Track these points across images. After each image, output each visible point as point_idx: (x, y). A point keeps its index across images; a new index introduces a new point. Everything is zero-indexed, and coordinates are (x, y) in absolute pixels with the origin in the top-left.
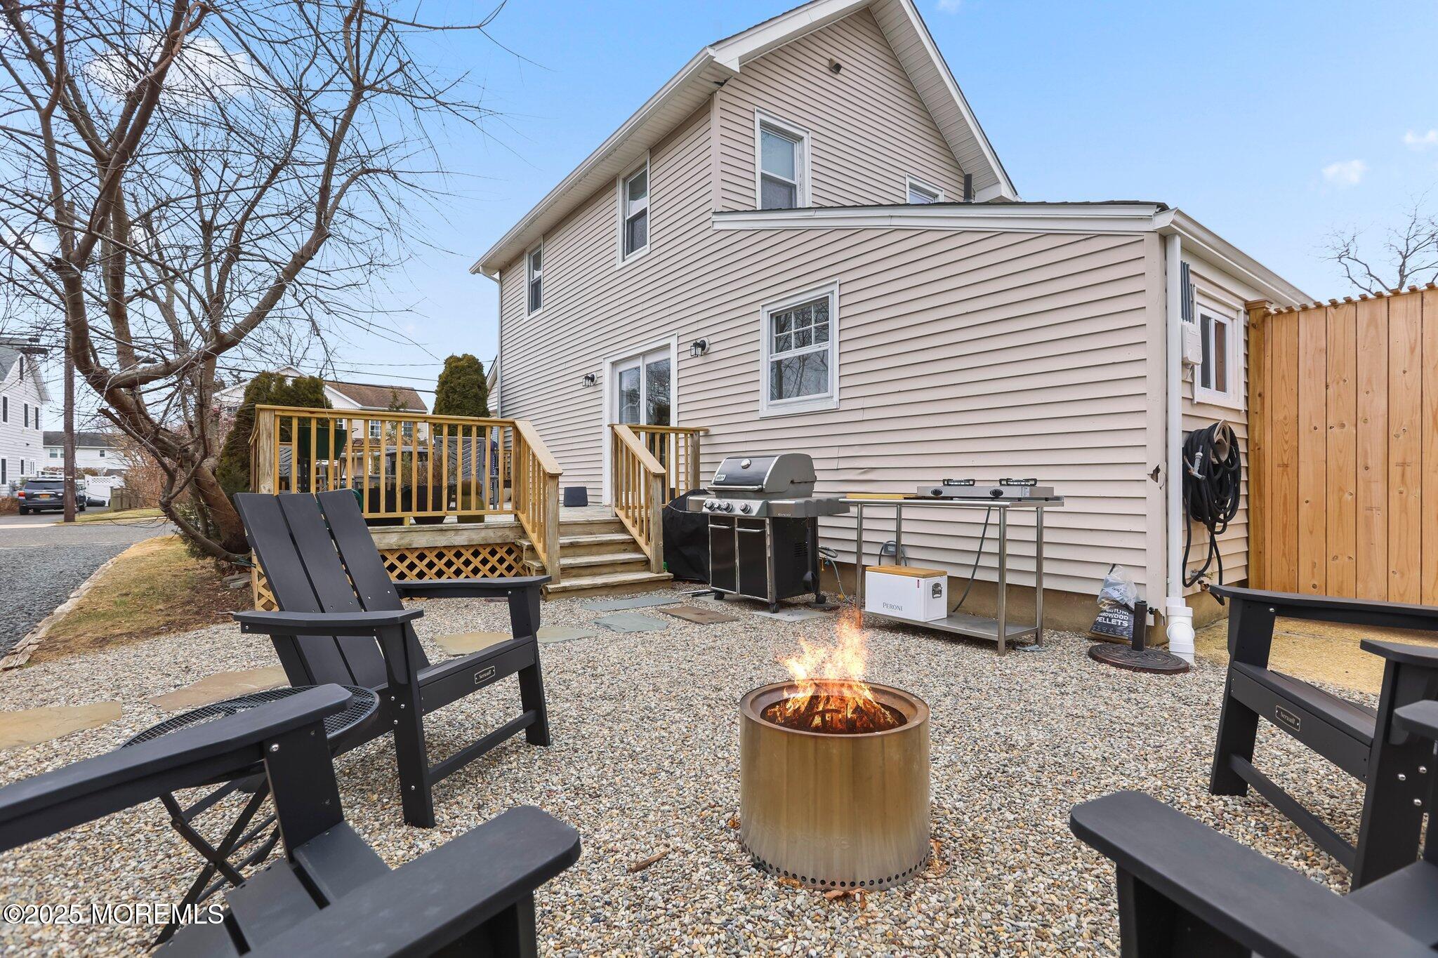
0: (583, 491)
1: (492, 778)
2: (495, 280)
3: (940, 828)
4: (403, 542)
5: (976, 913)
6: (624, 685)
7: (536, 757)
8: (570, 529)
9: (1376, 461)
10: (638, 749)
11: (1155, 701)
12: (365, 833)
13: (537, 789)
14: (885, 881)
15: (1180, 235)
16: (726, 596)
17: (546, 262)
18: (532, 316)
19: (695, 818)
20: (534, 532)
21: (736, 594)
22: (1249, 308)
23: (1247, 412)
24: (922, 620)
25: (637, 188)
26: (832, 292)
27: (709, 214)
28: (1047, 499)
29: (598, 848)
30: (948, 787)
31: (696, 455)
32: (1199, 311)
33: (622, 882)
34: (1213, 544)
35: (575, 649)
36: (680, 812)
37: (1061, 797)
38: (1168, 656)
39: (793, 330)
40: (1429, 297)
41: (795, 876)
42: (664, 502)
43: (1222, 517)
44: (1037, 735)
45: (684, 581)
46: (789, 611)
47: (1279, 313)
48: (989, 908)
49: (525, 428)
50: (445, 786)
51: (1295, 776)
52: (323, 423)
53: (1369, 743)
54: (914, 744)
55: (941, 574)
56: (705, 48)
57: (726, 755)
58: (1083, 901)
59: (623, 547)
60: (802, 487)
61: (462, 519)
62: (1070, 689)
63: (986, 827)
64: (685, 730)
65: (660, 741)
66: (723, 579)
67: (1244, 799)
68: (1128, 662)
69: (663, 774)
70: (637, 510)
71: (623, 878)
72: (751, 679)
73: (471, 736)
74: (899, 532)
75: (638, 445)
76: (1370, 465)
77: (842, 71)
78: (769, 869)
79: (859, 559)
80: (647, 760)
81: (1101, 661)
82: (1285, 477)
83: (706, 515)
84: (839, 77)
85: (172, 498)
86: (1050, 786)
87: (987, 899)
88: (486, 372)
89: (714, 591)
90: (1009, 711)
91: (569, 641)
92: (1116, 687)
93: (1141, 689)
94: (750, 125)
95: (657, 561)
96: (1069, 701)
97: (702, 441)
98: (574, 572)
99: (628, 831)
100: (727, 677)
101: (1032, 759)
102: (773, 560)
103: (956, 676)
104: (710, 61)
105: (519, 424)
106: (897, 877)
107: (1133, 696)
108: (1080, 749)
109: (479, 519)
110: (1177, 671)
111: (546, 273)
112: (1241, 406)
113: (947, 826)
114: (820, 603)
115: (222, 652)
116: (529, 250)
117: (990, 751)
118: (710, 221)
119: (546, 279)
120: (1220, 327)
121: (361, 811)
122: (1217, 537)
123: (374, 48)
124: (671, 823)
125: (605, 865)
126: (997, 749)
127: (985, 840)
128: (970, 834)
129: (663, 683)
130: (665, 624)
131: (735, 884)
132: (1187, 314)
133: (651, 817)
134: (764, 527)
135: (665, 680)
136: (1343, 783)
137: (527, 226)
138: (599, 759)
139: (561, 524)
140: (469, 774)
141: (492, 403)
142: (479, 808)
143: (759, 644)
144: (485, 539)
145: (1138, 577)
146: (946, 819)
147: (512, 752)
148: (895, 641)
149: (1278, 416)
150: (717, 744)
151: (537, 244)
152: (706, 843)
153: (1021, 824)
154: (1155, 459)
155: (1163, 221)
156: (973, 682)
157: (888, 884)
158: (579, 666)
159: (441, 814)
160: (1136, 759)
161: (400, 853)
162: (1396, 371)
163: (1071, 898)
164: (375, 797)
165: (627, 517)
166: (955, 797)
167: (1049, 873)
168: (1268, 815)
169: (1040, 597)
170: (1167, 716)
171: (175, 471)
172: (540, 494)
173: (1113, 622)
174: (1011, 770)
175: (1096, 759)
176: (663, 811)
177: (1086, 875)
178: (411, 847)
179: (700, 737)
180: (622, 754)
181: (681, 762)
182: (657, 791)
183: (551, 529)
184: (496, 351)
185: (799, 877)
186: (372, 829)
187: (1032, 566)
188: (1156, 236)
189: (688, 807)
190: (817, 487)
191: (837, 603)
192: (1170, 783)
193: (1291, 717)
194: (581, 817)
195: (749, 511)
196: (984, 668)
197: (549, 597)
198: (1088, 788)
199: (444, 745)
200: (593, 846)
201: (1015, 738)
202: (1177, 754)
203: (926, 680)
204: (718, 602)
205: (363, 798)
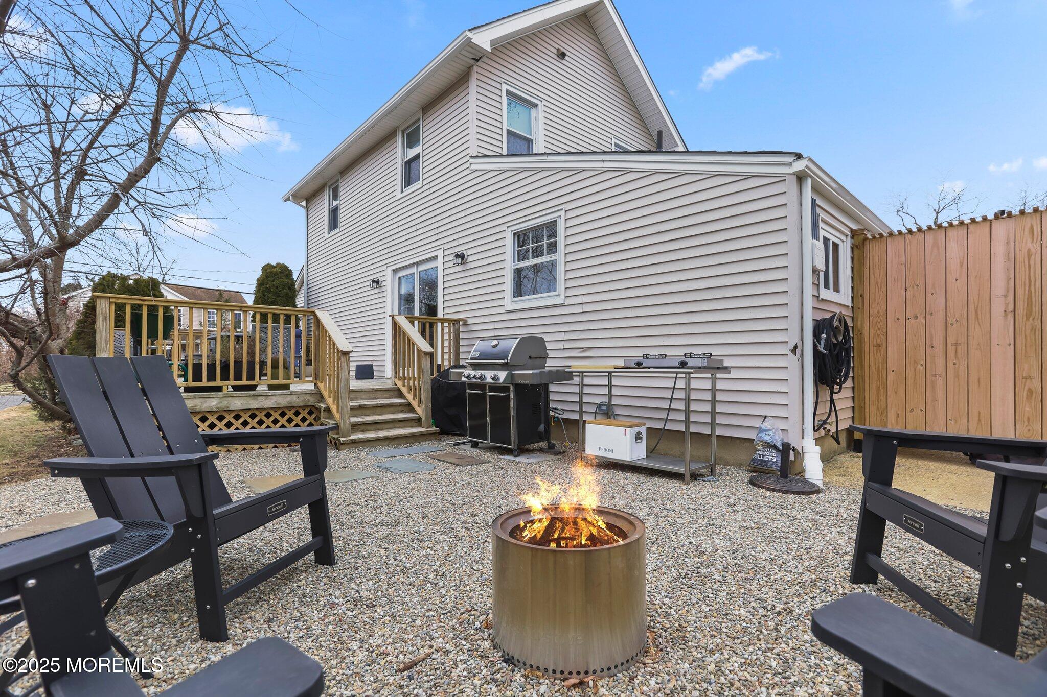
0: (370, 367)
1: (283, 595)
2: (302, 206)
3: (653, 621)
4: (220, 405)
5: (687, 692)
6: (398, 514)
7: (323, 575)
8: (358, 394)
9: (938, 342)
10: (409, 565)
11: (801, 515)
12: (162, 649)
13: (322, 602)
14: (613, 668)
15: (811, 177)
16: (480, 445)
17: (342, 193)
18: (331, 235)
19: (455, 621)
20: (330, 397)
21: (488, 442)
22: (854, 234)
23: (853, 307)
24: (628, 459)
25: (412, 139)
26: (560, 217)
27: (468, 158)
28: (718, 368)
29: (372, 652)
30: (657, 587)
31: (457, 340)
32: (822, 233)
33: (391, 681)
34: (832, 402)
35: (360, 486)
36: (442, 617)
37: (743, 591)
38: (805, 482)
39: (531, 245)
40: (972, 227)
41: (538, 668)
42: (432, 374)
43: (838, 381)
44: (721, 543)
45: (448, 434)
46: (527, 456)
47: (874, 237)
48: (697, 686)
49: (323, 315)
50: (241, 603)
51: (907, 567)
52: (153, 310)
53: (983, 541)
54: (633, 553)
55: (642, 425)
56: (465, 31)
57: (481, 567)
58: (769, 676)
59: (400, 409)
60: (538, 362)
61: (271, 387)
62: (739, 508)
63: (689, 618)
64: (447, 548)
65: (427, 558)
66: (478, 432)
67: (876, 587)
68: (779, 487)
69: (429, 585)
70: (411, 382)
71: (392, 678)
72: (500, 506)
73: (268, 559)
74: (610, 395)
75: (413, 331)
76: (934, 345)
77: (566, 58)
78: (516, 663)
79: (581, 416)
80: (416, 574)
81: (759, 487)
82: (879, 354)
83: (464, 383)
84: (564, 62)
85: (20, 371)
86: (733, 583)
87: (695, 679)
88: (295, 277)
89: (471, 441)
90: (698, 526)
91: (356, 480)
92: (772, 505)
93: (789, 506)
94: (498, 92)
95: (427, 418)
96: (740, 517)
97: (461, 329)
98: (362, 428)
99: (398, 635)
100: (481, 506)
101: (718, 562)
102: (515, 418)
103: (656, 500)
104: (469, 43)
105: (318, 313)
106: (622, 664)
107: (784, 511)
108: (753, 553)
109: (286, 387)
110: (812, 493)
111: (342, 202)
112: (849, 303)
113: (658, 619)
114: (551, 449)
115: (56, 497)
116: (329, 184)
117: (686, 557)
118: (468, 163)
119: (342, 206)
120: (836, 246)
121: (161, 630)
122: (835, 396)
123: (198, 9)
124: (435, 626)
125: (377, 667)
126: (691, 555)
127: (689, 629)
128: (677, 625)
129: (430, 511)
130: (433, 466)
131: (488, 678)
132: (815, 236)
133: (418, 622)
134: (509, 392)
135: (432, 509)
136: (940, 571)
137: (328, 165)
138: (375, 574)
139: (351, 391)
140: (263, 593)
141: (300, 301)
142: (269, 622)
143: (506, 480)
144: (289, 402)
145: (782, 425)
146: (657, 613)
147: (302, 572)
148: (610, 475)
149: (874, 311)
150: (473, 559)
151: (335, 180)
152: (464, 643)
153: (715, 614)
154: (794, 340)
155: (799, 166)
156: (668, 505)
157: (615, 671)
158: (363, 500)
159: (234, 629)
160: (794, 559)
161: (192, 666)
162: (951, 279)
163: (760, 674)
164: (176, 616)
165: (404, 386)
166: (662, 595)
167: (741, 653)
168: (894, 598)
169: (714, 441)
170: (811, 526)
171: (23, 348)
172: (334, 366)
173: (766, 458)
174: (703, 571)
175: (766, 560)
176: (428, 617)
177: (769, 654)
178: (203, 661)
179: (459, 553)
180: (395, 570)
181: (443, 575)
182: (424, 600)
183: (343, 394)
184: (304, 262)
185: (542, 669)
186: (169, 646)
187: (708, 419)
188: (794, 178)
189: (449, 612)
190: (549, 363)
191: (564, 449)
192: (821, 576)
193: (916, 522)
194: (359, 625)
195: (498, 379)
196: (675, 494)
197: (342, 447)
198: (762, 583)
199: (243, 568)
200: (368, 650)
201: (704, 546)
202: (823, 554)
203: (633, 504)
204: (474, 450)
205: (164, 618)
